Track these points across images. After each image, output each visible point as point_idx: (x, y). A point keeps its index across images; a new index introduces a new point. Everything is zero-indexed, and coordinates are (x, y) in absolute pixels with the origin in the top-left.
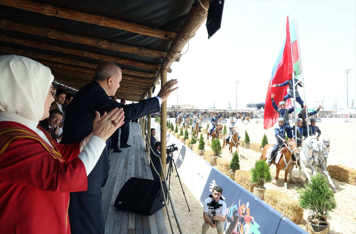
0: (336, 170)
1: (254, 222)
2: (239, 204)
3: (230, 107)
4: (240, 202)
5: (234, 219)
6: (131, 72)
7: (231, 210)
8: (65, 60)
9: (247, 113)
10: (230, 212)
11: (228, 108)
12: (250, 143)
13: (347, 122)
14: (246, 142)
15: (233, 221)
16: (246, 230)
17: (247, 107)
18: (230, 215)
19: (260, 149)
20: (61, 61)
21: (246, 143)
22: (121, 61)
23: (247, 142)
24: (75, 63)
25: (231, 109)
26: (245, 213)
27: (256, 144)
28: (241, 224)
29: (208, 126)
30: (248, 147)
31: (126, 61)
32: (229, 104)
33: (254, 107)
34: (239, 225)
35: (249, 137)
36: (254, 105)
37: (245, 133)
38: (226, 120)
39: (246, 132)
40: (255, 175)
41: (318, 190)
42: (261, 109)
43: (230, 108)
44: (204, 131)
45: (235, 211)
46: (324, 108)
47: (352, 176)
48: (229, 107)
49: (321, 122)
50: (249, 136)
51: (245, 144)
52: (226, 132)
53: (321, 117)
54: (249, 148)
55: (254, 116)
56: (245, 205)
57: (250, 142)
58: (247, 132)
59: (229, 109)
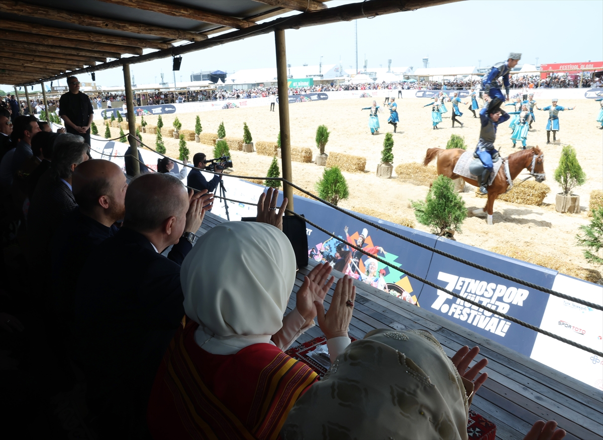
0: (410, 170)
1: (385, 253)
2: (347, 234)
3: (164, 82)
4: (346, 231)
5: (341, 255)
6: (153, 30)
7: (329, 245)
8: (18, 7)
9: (205, 91)
10: (329, 248)
11: (160, 84)
12: (252, 143)
13: (364, 97)
14: (246, 141)
15: (339, 260)
16: (371, 266)
17: (192, 81)
18: (331, 251)
19: (276, 150)
20: (8, 10)
21: (246, 143)
22: (180, 13)
23: (248, 142)
24: (41, 14)
25: (166, 86)
26: (362, 245)
27: (267, 144)
28: (358, 261)
29: (159, 120)
30: (250, 150)
31: (187, 11)
32: (162, 77)
33: (203, 80)
34: (355, 262)
35: (250, 134)
36: (204, 76)
37: (243, 127)
38: (173, 107)
39: (245, 124)
40: (325, 191)
41: (445, 197)
42: (218, 83)
43: (164, 84)
44: (153, 130)
45: (339, 245)
46: (322, 75)
47: (435, 176)
48: (161, 82)
49: (326, 99)
50: (251, 131)
51: (244, 144)
52: (201, 128)
53: (325, 90)
54: (251, 152)
55: (217, 97)
56: (360, 233)
57: (252, 141)
58: (247, 125)
59: (161, 86)
